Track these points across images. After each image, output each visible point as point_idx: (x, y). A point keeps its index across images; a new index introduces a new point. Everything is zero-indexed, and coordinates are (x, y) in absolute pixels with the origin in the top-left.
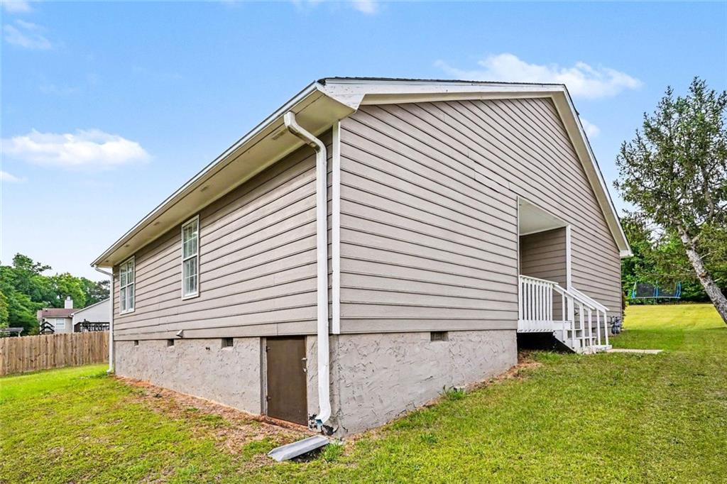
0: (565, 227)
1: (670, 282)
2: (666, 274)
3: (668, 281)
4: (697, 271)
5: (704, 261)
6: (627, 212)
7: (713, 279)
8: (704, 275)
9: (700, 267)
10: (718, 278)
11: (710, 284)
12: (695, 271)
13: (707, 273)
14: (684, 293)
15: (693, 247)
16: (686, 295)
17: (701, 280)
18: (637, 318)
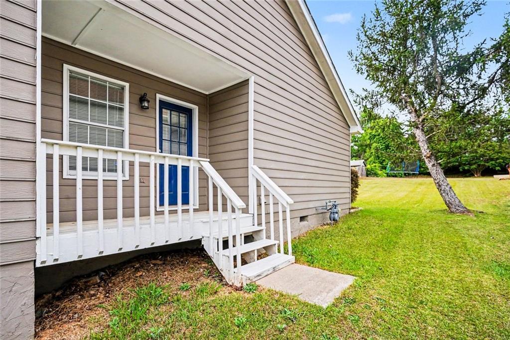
0: (248, 80)
1: (401, 162)
2: (398, 154)
3: (400, 160)
4: (423, 151)
5: (429, 140)
6: (366, 91)
7: (437, 160)
8: (428, 155)
9: (426, 147)
10: (441, 159)
11: (433, 165)
12: (421, 152)
13: (431, 154)
14: (422, 169)
15: (419, 126)
16: (424, 171)
17: (426, 161)
18: (381, 192)
